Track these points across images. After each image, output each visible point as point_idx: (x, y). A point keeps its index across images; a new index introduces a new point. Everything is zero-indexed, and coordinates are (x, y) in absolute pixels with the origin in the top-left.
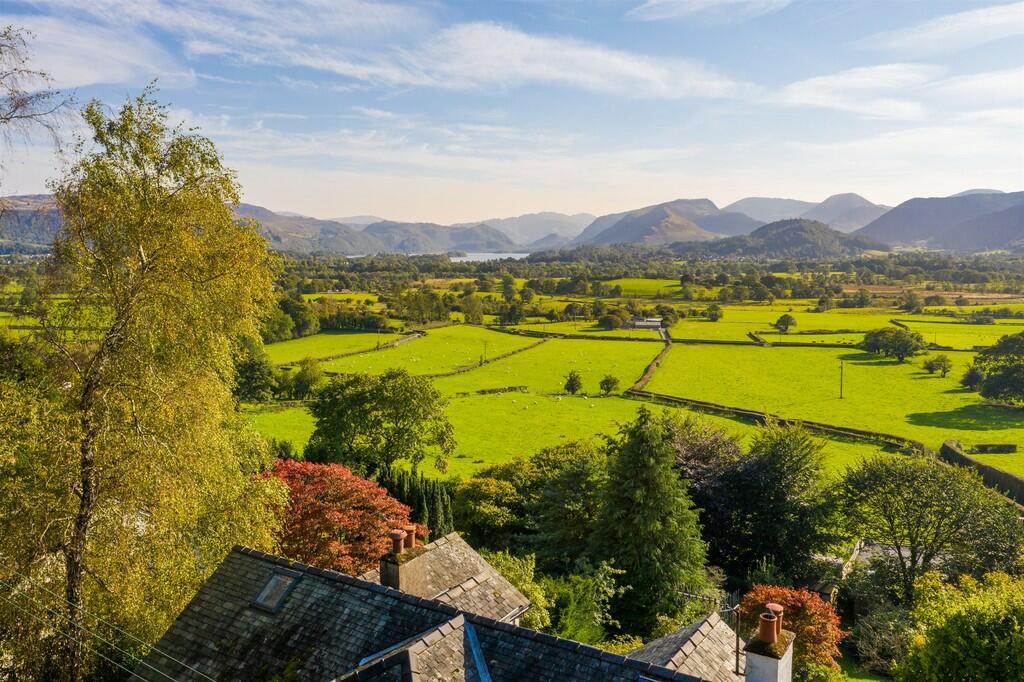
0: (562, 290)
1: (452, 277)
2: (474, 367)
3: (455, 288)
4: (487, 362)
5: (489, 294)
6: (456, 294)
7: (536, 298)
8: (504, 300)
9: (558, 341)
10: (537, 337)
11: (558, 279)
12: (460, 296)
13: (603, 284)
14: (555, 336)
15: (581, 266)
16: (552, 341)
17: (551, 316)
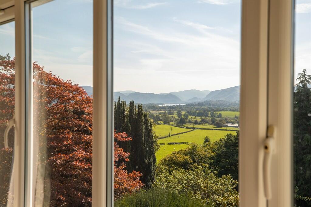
0: (199, 115)
1: (159, 110)
2: (167, 137)
3: (160, 114)
4: (172, 135)
5: (172, 115)
6: (160, 115)
7: (190, 117)
8: (178, 117)
9: (200, 130)
10: (191, 129)
11: (198, 111)
12: (162, 116)
13: (215, 112)
14: (198, 129)
15: (206, 107)
16: (196, 130)
17: (196, 123)
